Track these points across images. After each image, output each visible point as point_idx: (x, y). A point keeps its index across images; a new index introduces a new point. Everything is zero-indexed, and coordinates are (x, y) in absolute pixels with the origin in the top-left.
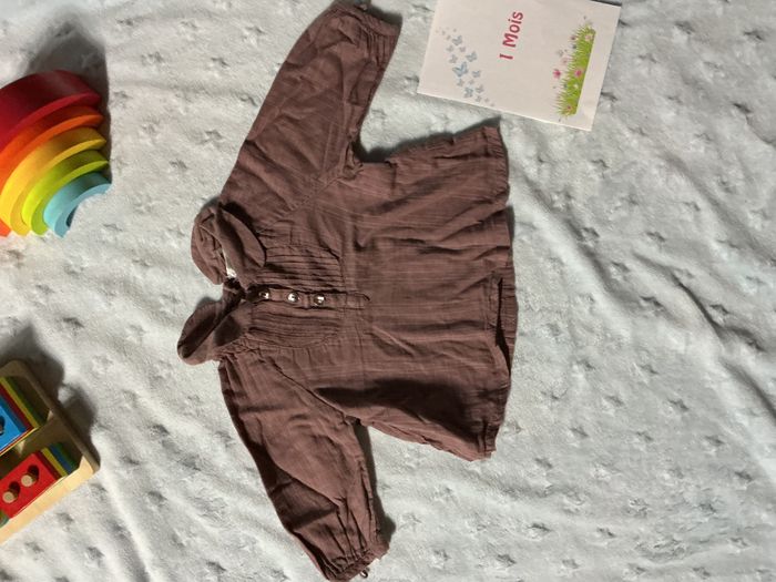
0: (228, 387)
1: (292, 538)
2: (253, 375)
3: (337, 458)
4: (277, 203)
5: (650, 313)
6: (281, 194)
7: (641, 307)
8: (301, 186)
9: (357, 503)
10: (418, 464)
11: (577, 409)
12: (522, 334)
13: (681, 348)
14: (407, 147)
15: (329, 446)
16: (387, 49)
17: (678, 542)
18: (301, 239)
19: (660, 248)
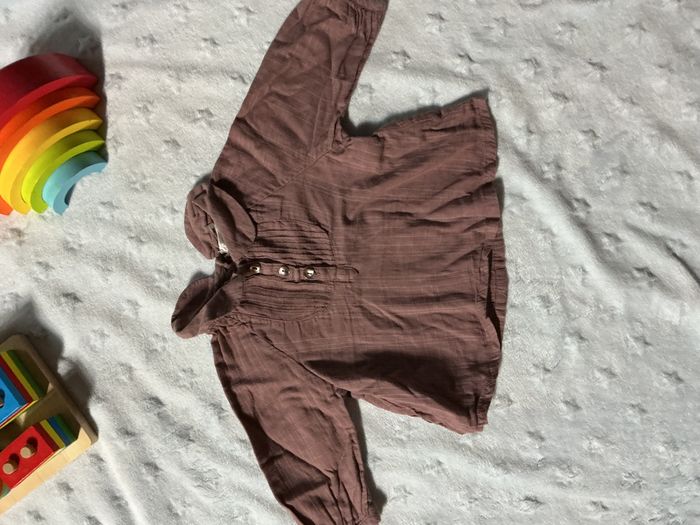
0: (220, 360)
1: (285, 509)
2: (245, 347)
3: (328, 431)
4: (266, 179)
5: (644, 284)
6: (271, 170)
7: (634, 278)
8: (290, 161)
9: (348, 475)
10: (409, 436)
11: (569, 382)
12: (512, 306)
13: (676, 320)
14: (395, 121)
15: (320, 418)
16: (375, 24)
17: (674, 516)
18: (291, 213)
19: (653, 217)
